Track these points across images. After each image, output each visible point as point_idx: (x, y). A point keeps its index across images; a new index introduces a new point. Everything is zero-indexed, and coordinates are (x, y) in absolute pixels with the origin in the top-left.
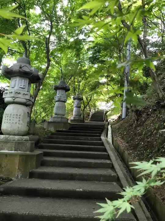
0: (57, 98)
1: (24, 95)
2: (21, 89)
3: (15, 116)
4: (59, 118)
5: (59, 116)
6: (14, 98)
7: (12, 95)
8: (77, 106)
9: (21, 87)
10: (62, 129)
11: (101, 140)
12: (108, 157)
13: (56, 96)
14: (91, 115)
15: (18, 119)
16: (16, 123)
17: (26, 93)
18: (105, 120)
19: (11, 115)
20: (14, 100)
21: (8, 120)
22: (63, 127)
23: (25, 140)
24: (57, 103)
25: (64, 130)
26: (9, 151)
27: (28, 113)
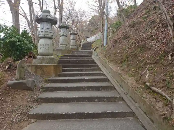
0: (61, 34)
1: (50, 33)
3: (46, 45)
4: (64, 47)
5: (63, 46)
6: (44, 35)
7: (43, 33)
8: (73, 39)
9: (47, 28)
10: (66, 54)
11: (92, 58)
12: (98, 66)
14: (81, 45)
15: (48, 47)
16: (47, 49)
17: (51, 31)
18: (91, 48)
21: (43, 47)
22: (68, 53)
24: (61, 37)
25: (68, 54)
26: (46, 64)
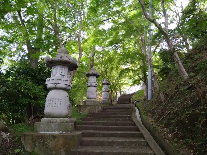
1: (64, 81)
2: (61, 76)
3: (57, 100)
4: (91, 101)
5: (91, 99)
7: (54, 82)
8: (106, 90)
9: (62, 74)
11: (132, 120)
13: (88, 82)
14: (117, 98)
16: (58, 106)
17: (66, 79)
19: (53, 99)
20: (56, 86)
21: (51, 104)
23: (66, 122)
25: (96, 112)
27: (68, 97)
